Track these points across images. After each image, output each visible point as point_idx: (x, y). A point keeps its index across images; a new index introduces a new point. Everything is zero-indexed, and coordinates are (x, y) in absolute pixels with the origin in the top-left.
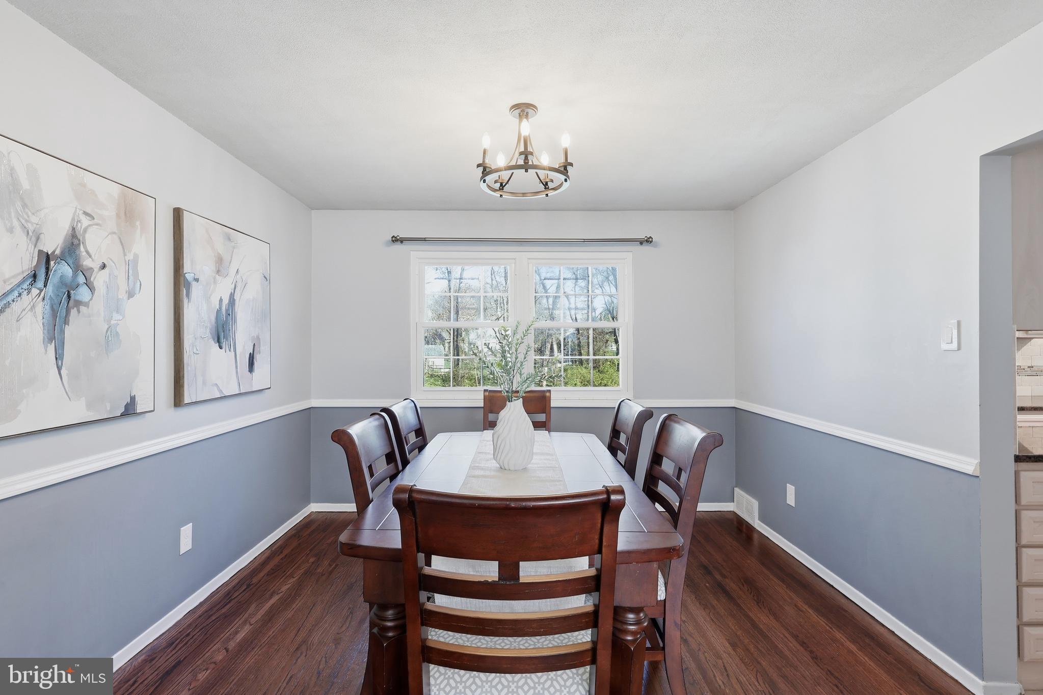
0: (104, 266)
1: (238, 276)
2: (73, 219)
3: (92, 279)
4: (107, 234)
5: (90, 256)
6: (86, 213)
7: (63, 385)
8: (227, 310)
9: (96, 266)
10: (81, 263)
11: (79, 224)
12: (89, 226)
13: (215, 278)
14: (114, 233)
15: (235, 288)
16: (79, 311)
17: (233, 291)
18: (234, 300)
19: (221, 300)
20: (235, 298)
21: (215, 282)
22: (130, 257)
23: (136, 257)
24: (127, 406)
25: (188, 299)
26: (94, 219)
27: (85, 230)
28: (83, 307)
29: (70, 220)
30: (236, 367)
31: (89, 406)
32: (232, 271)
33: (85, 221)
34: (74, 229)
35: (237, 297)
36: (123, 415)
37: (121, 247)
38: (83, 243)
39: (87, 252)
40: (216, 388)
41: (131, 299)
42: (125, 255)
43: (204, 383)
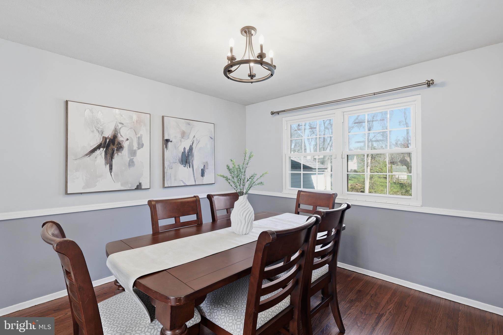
0: (128, 140)
1: (195, 139)
2: (115, 126)
3: (123, 144)
4: (129, 129)
5: (122, 137)
6: (120, 123)
7: (112, 178)
8: (188, 153)
9: (124, 139)
10: (119, 139)
11: (118, 127)
12: (122, 127)
13: (181, 140)
14: (132, 128)
15: (193, 143)
16: (118, 155)
17: (191, 145)
18: (192, 148)
19: (185, 148)
20: (193, 147)
21: (181, 141)
22: (139, 135)
23: (141, 135)
24: (137, 186)
25: (167, 148)
26: (123, 124)
27: (120, 129)
28: (120, 153)
29: (114, 126)
30: (194, 174)
31: (122, 185)
32: (191, 136)
33: (120, 126)
34: (116, 129)
35: (194, 146)
36: (136, 189)
37: (135, 133)
38: (119, 133)
39: (121, 135)
40: (181, 182)
41: (139, 150)
42: (136, 135)
43: (175, 180)
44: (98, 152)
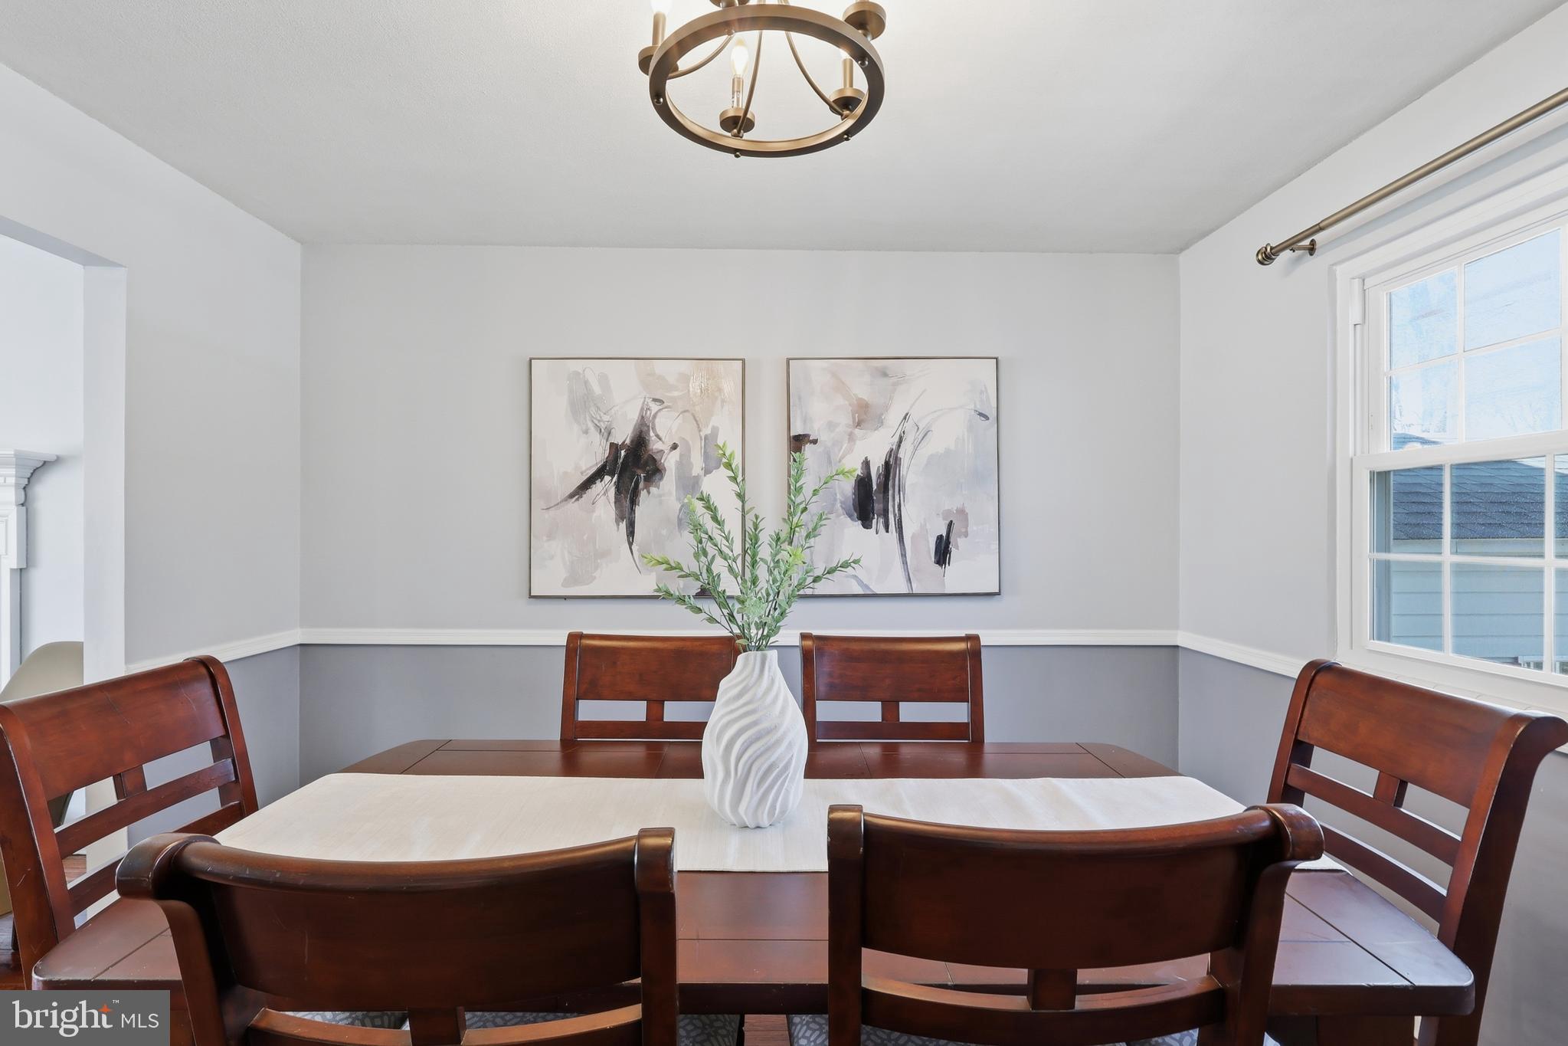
1: (909, 425)
2: (642, 409)
3: (662, 461)
4: (678, 415)
5: (660, 440)
6: (655, 400)
7: (634, 560)
8: (881, 477)
9: (666, 447)
10: (650, 447)
11: (648, 412)
12: (659, 410)
13: (851, 435)
14: (687, 412)
15: (900, 443)
16: (649, 493)
17: (894, 447)
18: (897, 461)
19: (867, 464)
20: (900, 457)
22: (707, 431)
23: (716, 429)
26: (663, 403)
27: (655, 416)
28: (654, 489)
29: (639, 410)
30: (904, 555)
32: (895, 418)
33: (655, 408)
34: (642, 418)
35: (904, 455)
36: (698, 596)
37: (695, 426)
38: (652, 428)
39: (657, 436)
40: (854, 582)
41: (708, 476)
42: (700, 431)
44: (598, 487)
